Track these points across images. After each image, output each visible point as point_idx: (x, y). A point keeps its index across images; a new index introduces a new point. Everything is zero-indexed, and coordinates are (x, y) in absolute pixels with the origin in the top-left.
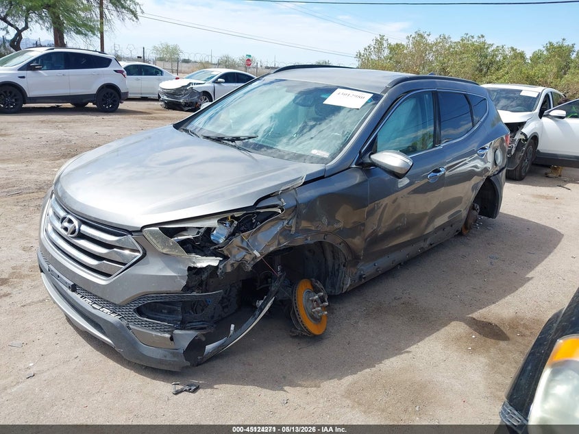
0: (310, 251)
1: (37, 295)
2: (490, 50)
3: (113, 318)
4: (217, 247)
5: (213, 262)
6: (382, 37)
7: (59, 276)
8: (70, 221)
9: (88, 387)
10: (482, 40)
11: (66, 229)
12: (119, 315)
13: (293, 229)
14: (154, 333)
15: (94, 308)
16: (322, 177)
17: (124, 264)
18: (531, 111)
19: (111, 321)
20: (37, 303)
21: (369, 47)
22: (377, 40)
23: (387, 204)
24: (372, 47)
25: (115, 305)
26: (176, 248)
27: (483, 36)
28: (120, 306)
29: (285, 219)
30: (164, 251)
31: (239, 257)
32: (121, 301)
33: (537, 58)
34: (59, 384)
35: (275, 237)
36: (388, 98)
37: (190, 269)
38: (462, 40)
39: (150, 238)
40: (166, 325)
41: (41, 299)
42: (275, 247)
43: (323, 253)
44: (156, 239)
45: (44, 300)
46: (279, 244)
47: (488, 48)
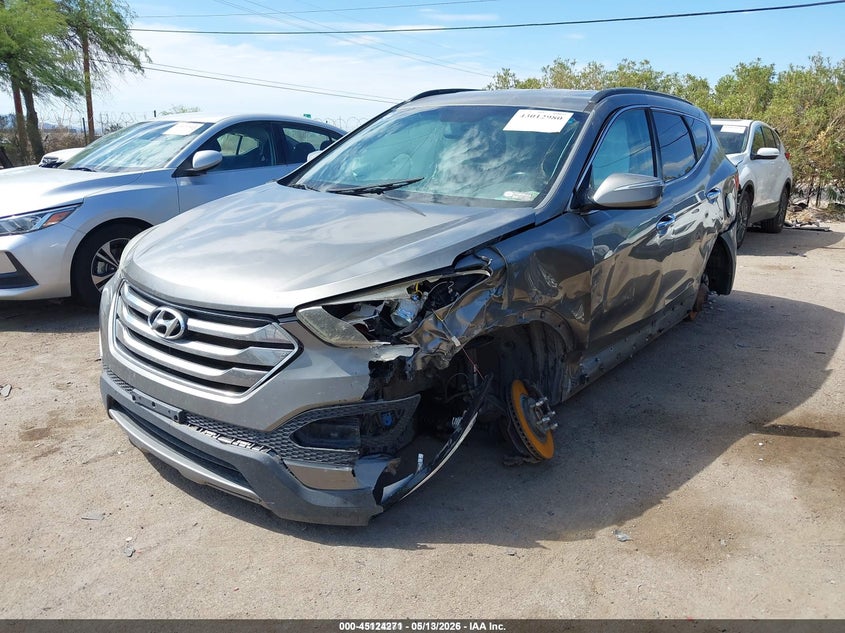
0: (507, 345)
1: (102, 447)
2: (659, 80)
3: (256, 453)
4: (401, 332)
5: (406, 351)
6: (507, 73)
7: (154, 404)
8: (167, 316)
9: (229, 563)
10: (646, 67)
11: (162, 329)
12: (265, 447)
13: (505, 301)
14: (326, 468)
15: (221, 442)
16: (532, 226)
17: (268, 368)
18: (740, 152)
19: (256, 458)
20: (105, 457)
21: (489, 87)
22: (499, 77)
23: (613, 267)
24: (493, 87)
25: (257, 433)
26: (351, 334)
27: (647, 62)
28: (267, 435)
29: (492, 287)
30: (333, 340)
31: (431, 348)
32: (269, 424)
33: (725, 87)
34: (183, 562)
35: (480, 314)
36: (597, 115)
37: (372, 365)
38: (620, 69)
39: (309, 323)
40: (343, 453)
41: (110, 451)
42: (480, 330)
43: (531, 344)
44: (318, 323)
45: (115, 453)
46: (487, 325)
47: (656, 77)
